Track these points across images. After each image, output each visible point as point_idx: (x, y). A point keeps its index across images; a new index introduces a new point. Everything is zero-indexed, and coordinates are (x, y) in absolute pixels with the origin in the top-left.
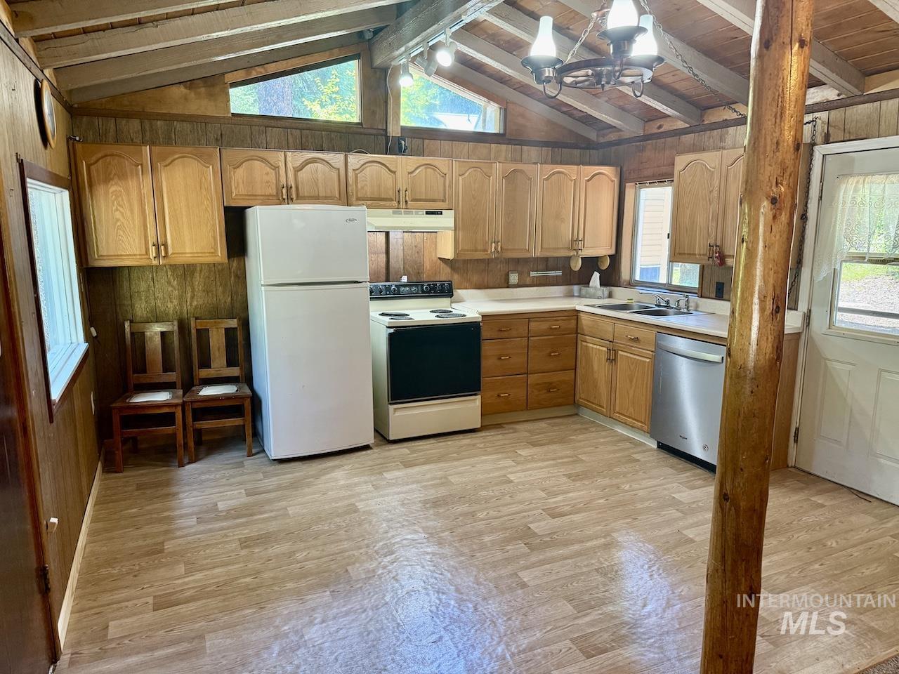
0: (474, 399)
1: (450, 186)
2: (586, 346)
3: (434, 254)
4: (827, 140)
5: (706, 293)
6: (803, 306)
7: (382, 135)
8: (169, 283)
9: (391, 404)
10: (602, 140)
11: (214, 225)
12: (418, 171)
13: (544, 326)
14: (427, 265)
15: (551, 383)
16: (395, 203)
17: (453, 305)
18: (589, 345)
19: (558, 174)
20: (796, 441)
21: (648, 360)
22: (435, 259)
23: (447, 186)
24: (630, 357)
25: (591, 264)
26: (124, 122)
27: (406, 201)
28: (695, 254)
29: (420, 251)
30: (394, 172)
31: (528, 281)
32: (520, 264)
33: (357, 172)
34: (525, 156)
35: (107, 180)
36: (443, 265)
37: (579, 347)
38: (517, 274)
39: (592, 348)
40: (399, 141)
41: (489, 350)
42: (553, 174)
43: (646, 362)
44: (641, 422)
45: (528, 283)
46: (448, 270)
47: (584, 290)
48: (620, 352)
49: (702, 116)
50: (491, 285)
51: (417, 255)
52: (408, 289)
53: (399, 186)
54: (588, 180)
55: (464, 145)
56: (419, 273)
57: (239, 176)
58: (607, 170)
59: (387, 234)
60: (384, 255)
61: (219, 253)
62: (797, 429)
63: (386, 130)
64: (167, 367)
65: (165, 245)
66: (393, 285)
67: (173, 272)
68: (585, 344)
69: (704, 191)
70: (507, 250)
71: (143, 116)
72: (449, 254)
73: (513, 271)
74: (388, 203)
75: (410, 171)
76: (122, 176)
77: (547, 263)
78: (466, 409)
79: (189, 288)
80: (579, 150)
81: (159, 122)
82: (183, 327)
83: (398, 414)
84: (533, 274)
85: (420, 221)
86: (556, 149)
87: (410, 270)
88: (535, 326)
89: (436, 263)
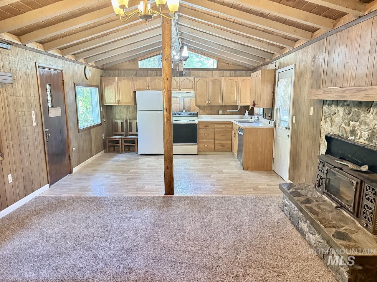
0: (195, 146)
2: (233, 133)
4: (279, 68)
8: (124, 110)
11: (131, 96)
13: (220, 126)
14: (192, 107)
15: (223, 144)
16: (177, 90)
19: (231, 80)
20: (274, 162)
23: (193, 85)
25: (247, 107)
26: (115, 71)
32: (223, 108)
34: (224, 74)
35: (108, 85)
41: (201, 132)
42: (229, 80)
45: (226, 114)
46: (198, 109)
50: (213, 114)
51: (188, 104)
54: (242, 81)
55: (204, 72)
56: (189, 110)
57: (136, 84)
59: (179, 98)
61: (132, 103)
62: (274, 158)
63: (179, 70)
64: (122, 131)
65: (120, 101)
66: (179, 113)
67: (125, 107)
71: (119, 70)
73: (221, 110)
74: (175, 90)
75: (182, 81)
76: (111, 84)
77: (233, 108)
78: (192, 148)
79: (128, 112)
80: (245, 72)
81: (122, 71)
82: (126, 121)
84: (228, 111)
85: (186, 94)
86: (236, 72)
87: (186, 109)
88: (217, 126)
89: (195, 107)
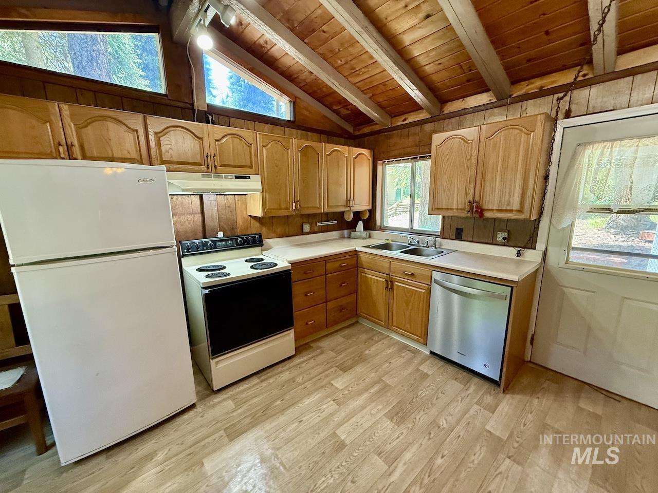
0: (289, 334)
1: (256, 155)
2: (366, 276)
3: (245, 213)
4: (568, 115)
5: (446, 235)
6: (540, 246)
7: (189, 109)
9: (212, 359)
10: (357, 133)
12: (224, 140)
13: (337, 265)
14: (240, 222)
15: (341, 306)
16: (204, 168)
17: (264, 253)
18: (368, 276)
19: (336, 152)
20: (532, 344)
21: (424, 291)
22: (246, 217)
23: (253, 154)
24: (406, 288)
25: (358, 215)
27: (215, 166)
28: (453, 209)
29: (232, 210)
30: (201, 139)
31: (316, 229)
32: (311, 218)
33: (159, 135)
36: (253, 221)
37: (359, 276)
38: (309, 225)
39: (371, 278)
40: (206, 114)
41: (298, 290)
42: (334, 151)
43: (421, 292)
44: (417, 336)
45: (316, 230)
46: (257, 224)
47: (353, 234)
48: (396, 283)
49: (442, 108)
50: (291, 234)
51: (230, 213)
52: (224, 243)
53: (207, 151)
54: (355, 158)
55: (265, 126)
56: (233, 228)
58: (365, 152)
59: (201, 197)
60: (200, 215)
62: (533, 335)
63: (192, 104)
66: (209, 240)
68: (363, 274)
69: (462, 160)
70: (304, 208)
72: (259, 213)
73: (306, 223)
74: (196, 168)
75: (218, 139)
77: (328, 216)
78: (283, 342)
83: (219, 366)
84: (319, 224)
85: (230, 184)
87: (225, 226)
88: (330, 266)
89: (247, 220)
